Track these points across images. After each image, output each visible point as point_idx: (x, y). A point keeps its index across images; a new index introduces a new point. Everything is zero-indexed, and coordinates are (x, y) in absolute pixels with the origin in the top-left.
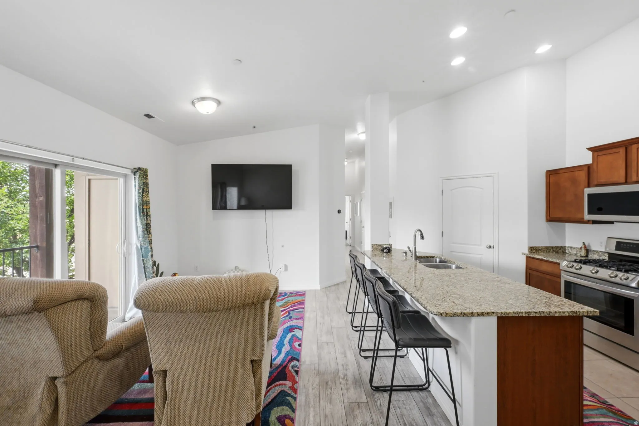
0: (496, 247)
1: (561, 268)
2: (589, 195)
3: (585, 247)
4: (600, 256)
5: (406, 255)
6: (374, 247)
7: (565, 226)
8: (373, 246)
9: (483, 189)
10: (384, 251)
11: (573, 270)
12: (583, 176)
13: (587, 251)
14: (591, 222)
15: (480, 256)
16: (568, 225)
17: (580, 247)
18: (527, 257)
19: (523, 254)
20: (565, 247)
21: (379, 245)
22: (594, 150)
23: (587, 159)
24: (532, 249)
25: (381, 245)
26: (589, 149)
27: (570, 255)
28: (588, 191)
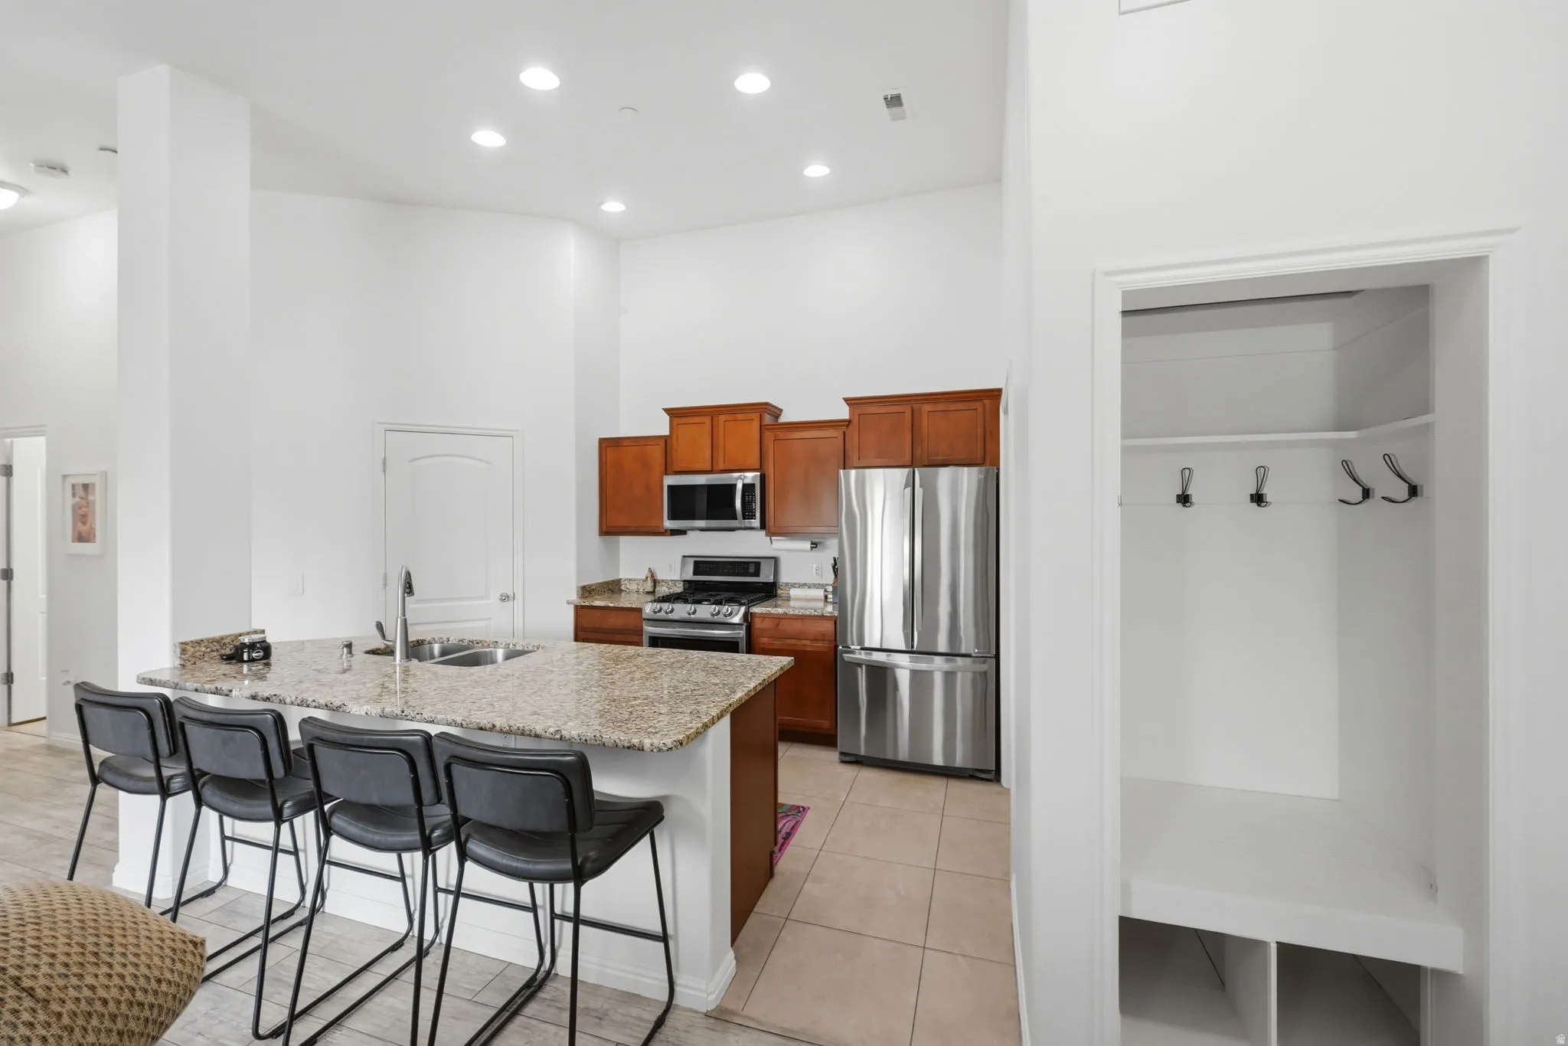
0: (519, 596)
1: (644, 616)
2: (670, 487)
3: (652, 576)
4: (670, 589)
5: (350, 652)
6: (190, 650)
7: (618, 543)
8: (184, 647)
9: (489, 463)
10: (245, 657)
11: (662, 615)
12: (656, 453)
13: (655, 582)
14: (669, 532)
15: (482, 624)
16: (623, 539)
17: (644, 577)
18: (576, 607)
19: (568, 603)
20: (621, 579)
21: (213, 641)
22: (674, 414)
23: (661, 427)
24: (586, 591)
25: (219, 641)
26: (666, 410)
27: (628, 593)
28: (670, 480)
